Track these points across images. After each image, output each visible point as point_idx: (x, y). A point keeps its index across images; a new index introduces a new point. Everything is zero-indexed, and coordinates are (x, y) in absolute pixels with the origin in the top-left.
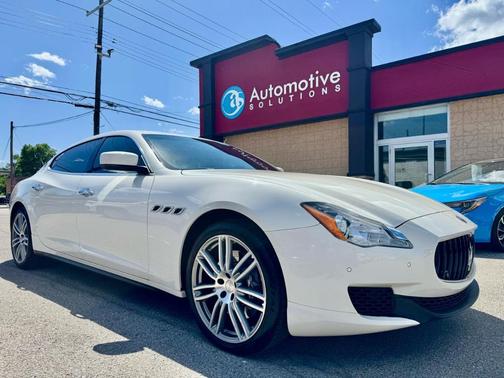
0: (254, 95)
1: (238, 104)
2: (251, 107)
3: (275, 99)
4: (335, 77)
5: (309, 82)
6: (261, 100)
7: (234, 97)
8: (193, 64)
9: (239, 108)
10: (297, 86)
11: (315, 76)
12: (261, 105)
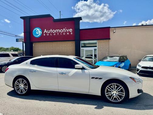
0: (45, 31)
1: (39, 33)
2: (44, 35)
3: (52, 33)
4: (71, 30)
5: (63, 30)
6: (48, 33)
7: (38, 31)
8: (21, 18)
9: (39, 35)
10: (60, 31)
11: (65, 29)
12: (48, 35)
